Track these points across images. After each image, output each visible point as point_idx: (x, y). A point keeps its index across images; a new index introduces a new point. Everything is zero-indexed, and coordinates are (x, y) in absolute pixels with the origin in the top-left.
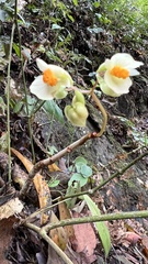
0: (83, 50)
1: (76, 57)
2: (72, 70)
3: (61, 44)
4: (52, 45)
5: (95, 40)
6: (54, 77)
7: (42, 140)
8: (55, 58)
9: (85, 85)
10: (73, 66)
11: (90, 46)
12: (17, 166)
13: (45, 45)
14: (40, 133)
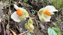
0: (30, 4)
1: (28, 6)
2: (27, 9)
3: (25, 2)
4: (23, 2)
5: (33, 2)
6: (21, 12)
7: (18, 27)
8: (23, 5)
9: (30, 13)
10: (27, 8)
11: (32, 3)
12: (11, 34)
13: (21, 2)
14: (18, 25)
